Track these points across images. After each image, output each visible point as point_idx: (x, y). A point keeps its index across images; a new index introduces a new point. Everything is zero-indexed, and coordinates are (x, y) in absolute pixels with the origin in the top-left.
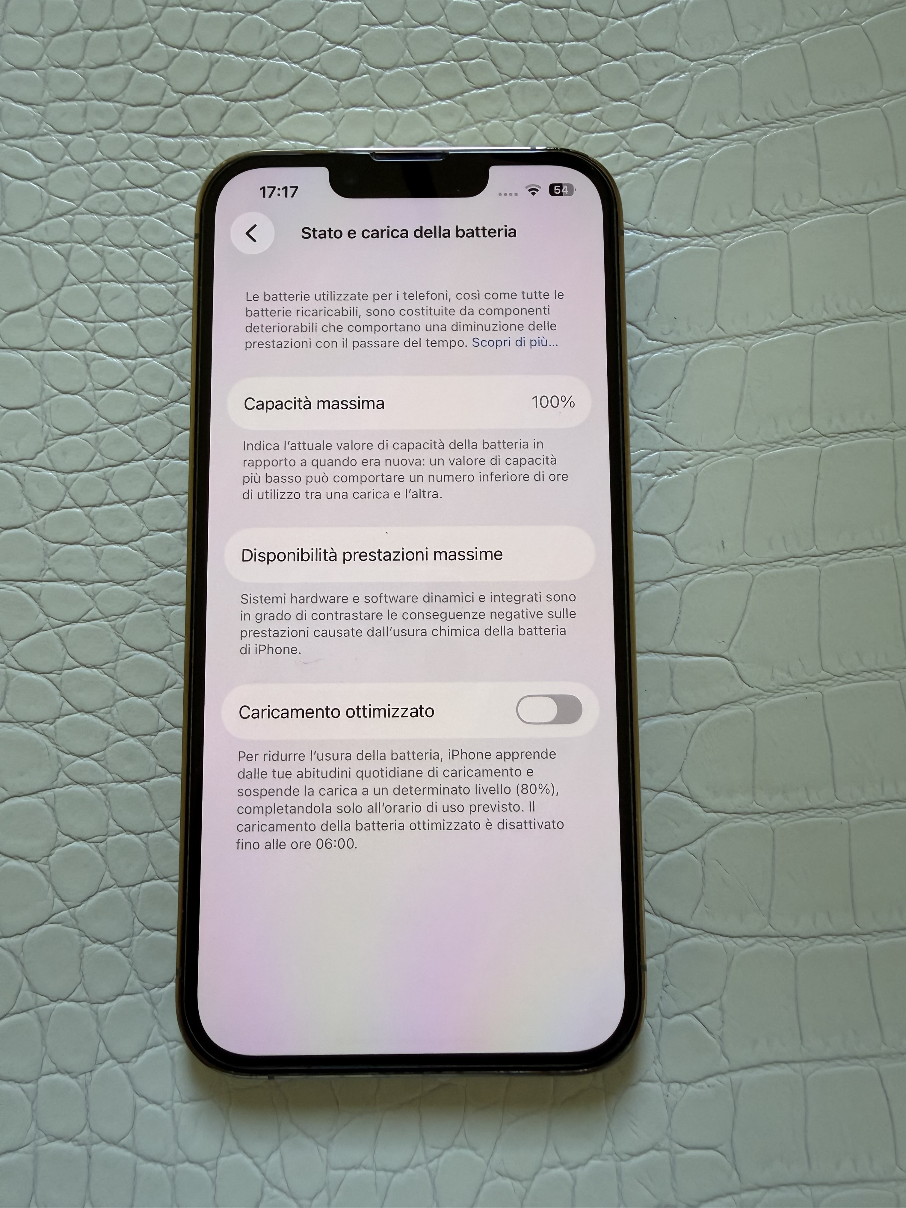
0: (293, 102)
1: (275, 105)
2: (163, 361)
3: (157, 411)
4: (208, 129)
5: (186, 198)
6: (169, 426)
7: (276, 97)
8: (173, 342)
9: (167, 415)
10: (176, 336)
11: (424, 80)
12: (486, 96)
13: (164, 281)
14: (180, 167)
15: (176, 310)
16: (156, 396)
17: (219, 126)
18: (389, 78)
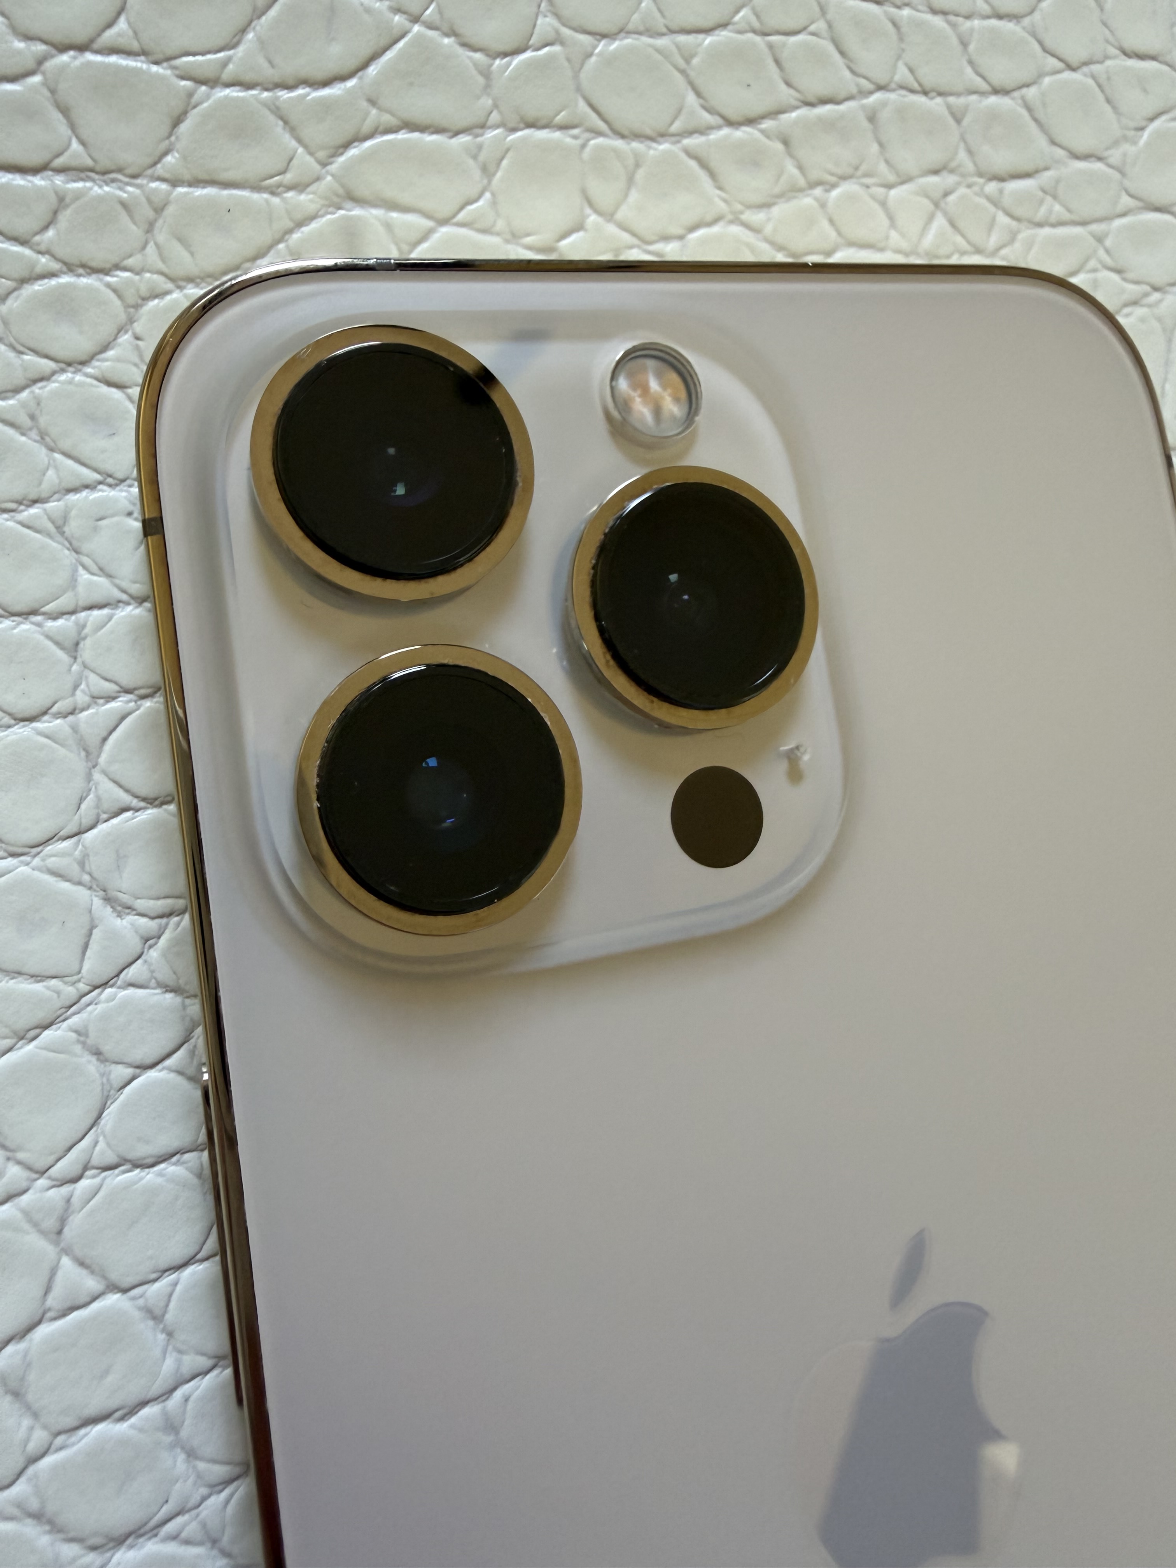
0: (372, 102)
1: (326, 106)
2: (52, 862)
3: (46, 1027)
4: (132, 158)
5: (83, 358)
6: (91, 1065)
7: (326, 83)
8: (81, 800)
9: (81, 1033)
10: (89, 778)
11: (692, 74)
12: (828, 125)
13: (34, 612)
14: (55, 266)
15: (81, 697)
16: (37, 977)
17: (166, 153)
18: (609, 61)
